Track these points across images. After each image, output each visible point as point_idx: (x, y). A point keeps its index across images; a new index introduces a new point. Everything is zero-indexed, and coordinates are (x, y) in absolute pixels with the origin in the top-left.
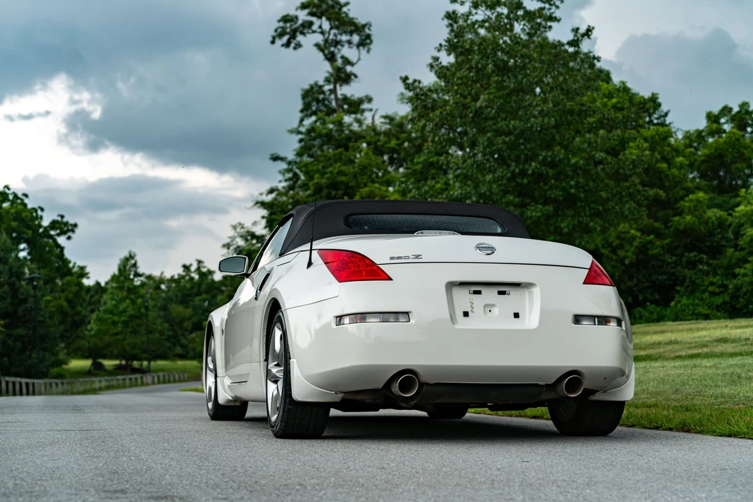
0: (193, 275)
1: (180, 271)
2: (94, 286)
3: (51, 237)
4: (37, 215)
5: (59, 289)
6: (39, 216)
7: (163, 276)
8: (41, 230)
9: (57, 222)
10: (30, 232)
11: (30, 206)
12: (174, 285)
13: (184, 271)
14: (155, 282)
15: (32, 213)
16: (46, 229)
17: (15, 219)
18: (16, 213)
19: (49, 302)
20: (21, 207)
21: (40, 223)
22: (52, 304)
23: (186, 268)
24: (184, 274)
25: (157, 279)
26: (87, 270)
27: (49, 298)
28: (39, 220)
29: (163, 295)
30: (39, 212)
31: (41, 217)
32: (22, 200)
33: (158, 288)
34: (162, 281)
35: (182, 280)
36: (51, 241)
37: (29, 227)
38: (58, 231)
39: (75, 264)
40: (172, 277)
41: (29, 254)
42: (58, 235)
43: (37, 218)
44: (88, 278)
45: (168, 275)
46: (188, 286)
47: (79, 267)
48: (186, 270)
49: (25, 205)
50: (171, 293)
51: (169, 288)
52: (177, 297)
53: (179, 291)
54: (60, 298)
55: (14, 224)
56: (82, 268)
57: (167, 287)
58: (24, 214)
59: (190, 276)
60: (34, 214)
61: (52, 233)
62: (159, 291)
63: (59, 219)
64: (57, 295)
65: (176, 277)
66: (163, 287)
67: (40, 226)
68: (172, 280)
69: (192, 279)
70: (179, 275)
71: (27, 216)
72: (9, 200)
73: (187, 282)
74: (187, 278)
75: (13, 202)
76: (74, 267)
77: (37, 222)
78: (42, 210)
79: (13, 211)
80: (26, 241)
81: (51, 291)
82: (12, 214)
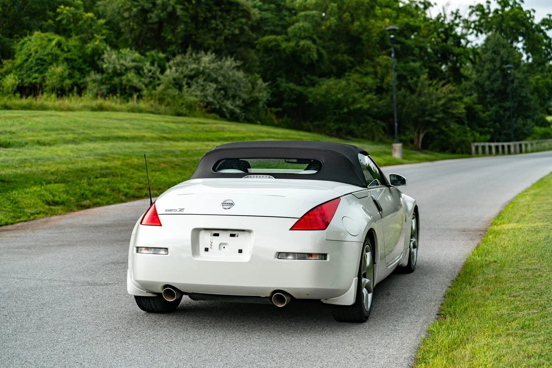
3: (542, 31)
4: (530, 16)
5: (547, 70)
6: (532, 16)
8: (533, 27)
9: (547, 19)
10: (524, 28)
11: (525, 9)
15: (525, 15)
16: (537, 26)
17: (513, 20)
18: (513, 15)
19: (538, 79)
20: (517, 10)
21: (532, 21)
22: (540, 81)
27: (538, 77)
28: (532, 19)
30: (532, 13)
31: (534, 17)
32: (519, 5)
36: (541, 34)
37: (523, 25)
38: (547, 26)
41: (524, 44)
42: (547, 29)
43: (530, 18)
49: (521, 9)
54: (547, 76)
55: (512, 23)
58: (519, 16)
60: (528, 15)
61: (543, 28)
63: (548, 17)
64: (545, 74)
67: (532, 24)
71: (522, 17)
72: (509, 5)
75: (512, 7)
77: (530, 21)
78: (534, 11)
79: (511, 14)
80: (522, 35)
81: (542, 71)
82: (511, 16)
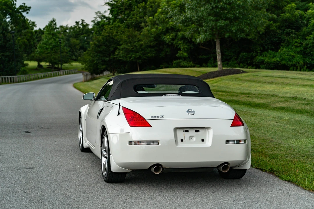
0: (80, 26)
1: (75, 24)
2: (38, 30)
3: (20, 12)
4: (14, 3)
5: (23, 35)
6: (15, 4)
7: (67, 26)
8: (15, 10)
9: (22, 6)
10: (11, 11)
12: (72, 30)
13: (76, 24)
14: (64, 29)
15: (11, 2)
16: (18, 9)
17: (4, 5)
18: (5, 2)
19: (19, 40)
21: (15, 6)
22: (20, 41)
23: (77, 23)
24: (76, 25)
25: (65, 27)
26: (36, 23)
27: (19, 38)
28: (15, 5)
29: (68, 34)
31: (16, 4)
33: (65, 31)
34: (67, 28)
35: (76, 28)
36: (20, 14)
37: (10, 8)
38: (23, 10)
39: (30, 21)
40: (71, 27)
41: (10, 20)
42: (23, 12)
43: (14, 4)
44: (36, 27)
45: (69, 26)
46: (78, 30)
47: (32, 22)
48: (77, 24)
50: (71, 34)
51: (70, 31)
52: (73, 35)
53: (74, 33)
54: (24, 38)
55: (4, 7)
56: (33, 23)
57: (69, 31)
59: (78, 26)
60: (13, 3)
61: (20, 11)
62: (65, 33)
63: (23, 5)
64: (23, 37)
65: (73, 27)
66: (67, 31)
67: (15, 8)
68: (71, 28)
69: (80, 27)
70: (74, 26)
71: (9, 4)
73: (77, 29)
74: (78, 27)
76: (30, 22)
77: (14, 6)
80: (10, 14)
81: (20, 35)
82: (3, 3)
